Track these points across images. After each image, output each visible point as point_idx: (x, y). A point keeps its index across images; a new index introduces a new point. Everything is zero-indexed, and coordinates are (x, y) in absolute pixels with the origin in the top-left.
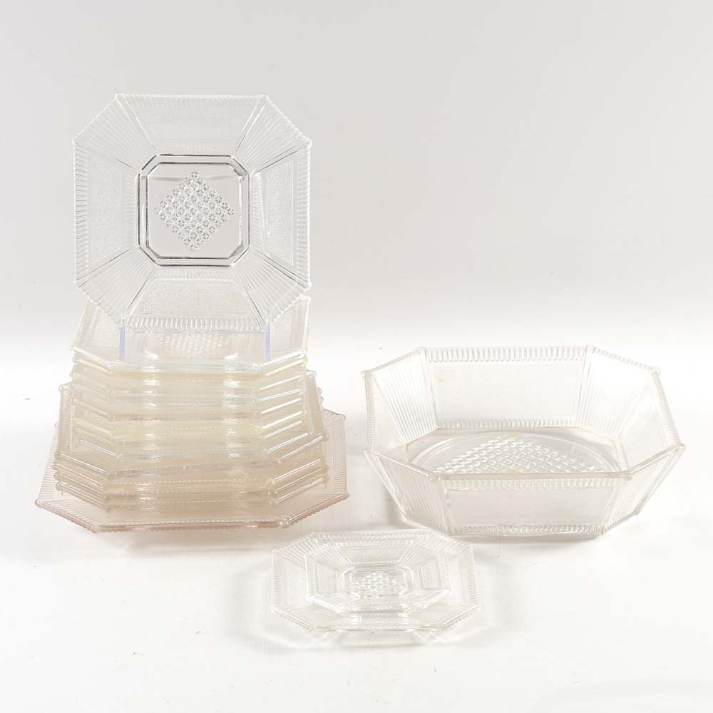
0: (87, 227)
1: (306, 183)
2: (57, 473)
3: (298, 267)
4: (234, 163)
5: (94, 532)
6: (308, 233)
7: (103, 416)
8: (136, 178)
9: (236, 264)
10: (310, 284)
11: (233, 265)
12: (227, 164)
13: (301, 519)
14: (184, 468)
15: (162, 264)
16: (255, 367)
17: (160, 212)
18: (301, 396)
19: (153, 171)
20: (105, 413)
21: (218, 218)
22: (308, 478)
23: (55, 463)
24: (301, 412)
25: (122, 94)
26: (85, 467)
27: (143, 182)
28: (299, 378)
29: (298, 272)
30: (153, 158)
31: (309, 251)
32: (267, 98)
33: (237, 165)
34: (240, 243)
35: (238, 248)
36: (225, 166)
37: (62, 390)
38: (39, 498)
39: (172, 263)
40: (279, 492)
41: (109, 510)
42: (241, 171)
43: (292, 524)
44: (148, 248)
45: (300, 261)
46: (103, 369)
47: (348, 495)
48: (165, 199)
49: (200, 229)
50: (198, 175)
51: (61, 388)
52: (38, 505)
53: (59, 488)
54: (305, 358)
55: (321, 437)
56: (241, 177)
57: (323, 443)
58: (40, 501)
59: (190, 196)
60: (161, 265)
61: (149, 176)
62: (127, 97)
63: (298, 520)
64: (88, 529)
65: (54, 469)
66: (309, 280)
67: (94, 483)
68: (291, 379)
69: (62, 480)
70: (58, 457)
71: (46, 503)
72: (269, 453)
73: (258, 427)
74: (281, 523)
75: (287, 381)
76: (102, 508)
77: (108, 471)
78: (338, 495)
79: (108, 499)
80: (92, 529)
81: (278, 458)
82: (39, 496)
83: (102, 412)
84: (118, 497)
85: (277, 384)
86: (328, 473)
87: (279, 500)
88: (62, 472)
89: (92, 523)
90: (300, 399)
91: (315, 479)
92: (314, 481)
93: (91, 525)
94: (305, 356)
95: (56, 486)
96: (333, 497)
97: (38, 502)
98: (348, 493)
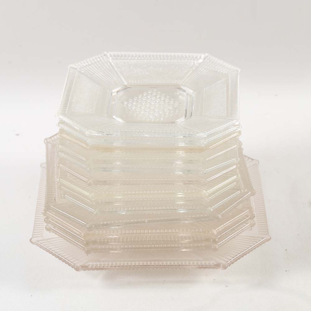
2: (46, 218)
5: (77, 269)
7: (84, 181)
18: (236, 164)
23: (45, 211)
24: (236, 177)
28: (235, 148)
37: (47, 141)
38: (33, 237)
40: (219, 238)
41: (88, 252)
43: (230, 265)
51: (46, 141)
52: (33, 243)
53: (48, 229)
55: (250, 193)
57: (251, 197)
64: (72, 267)
68: (229, 149)
69: (50, 223)
70: (47, 208)
71: (38, 241)
72: (212, 210)
73: (204, 191)
74: (221, 265)
75: (226, 150)
76: (82, 249)
77: (87, 223)
78: (263, 238)
79: (87, 244)
80: (75, 267)
81: (219, 214)
82: (33, 235)
83: (82, 178)
84: (95, 242)
85: (219, 154)
86: (254, 219)
87: (219, 245)
88: (51, 218)
89: (74, 263)
90: (235, 166)
91: (245, 224)
92: (244, 226)
93: (74, 264)
94: (240, 131)
95: (46, 228)
96: (260, 241)
97: (32, 240)
98: (270, 237)
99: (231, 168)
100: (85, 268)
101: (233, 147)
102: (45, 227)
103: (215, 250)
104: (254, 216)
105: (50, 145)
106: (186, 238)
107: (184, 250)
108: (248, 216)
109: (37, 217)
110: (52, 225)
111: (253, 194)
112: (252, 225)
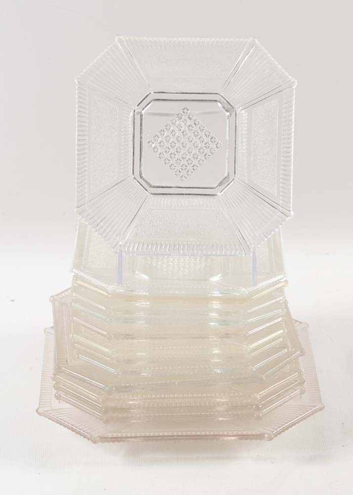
0: (86, 159)
1: (291, 120)
2: (55, 384)
3: (281, 198)
4: (222, 100)
5: (94, 442)
6: (292, 167)
7: (102, 335)
8: (132, 113)
9: (221, 193)
10: (292, 213)
11: (219, 194)
12: (216, 101)
13: (283, 431)
14: (177, 383)
15: (153, 192)
16: (244, 292)
17: (154, 145)
18: (282, 316)
19: (147, 107)
20: (105, 333)
21: (207, 151)
22: (287, 391)
23: (54, 375)
24: (281, 331)
25: (121, 37)
26: (84, 381)
27: (138, 117)
28: (280, 300)
29: (281, 202)
30: (148, 95)
31: (292, 183)
32: (257, 41)
33: (225, 101)
34: (226, 175)
35: (224, 179)
36: (214, 103)
37: (54, 299)
38: (39, 407)
39: (163, 191)
40: (263, 405)
41: (107, 422)
42: (229, 108)
43: (276, 436)
44: (141, 177)
45: (283, 192)
46: (102, 292)
47: (324, 407)
48: (158, 134)
49: (190, 162)
50: (189, 111)
51: (52, 299)
52: (40, 414)
53: (58, 397)
54: (286, 282)
55: (299, 352)
56: (228, 113)
57: (301, 358)
58: (41, 410)
59: (181, 131)
60: (153, 194)
61: (143, 112)
62: (126, 40)
63: (281, 432)
64: (88, 439)
65: (54, 380)
66: (291, 210)
67: (93, 396)
68: (274, 301)
69: (61, 390)
70: (58, 370)
71: (46, 411)
72: (254, 370)
73: (245, 346)
74: (266, 435)
75: (270, 302)
76: (99, 418)
77: (107, 386)
78: (315, 407)
79: (106, 411)
80: (92, 439)
81: (263, 374)
82: (40, 405)
83: (100, 331)
84: (115, 409)
85: (262, 306)
86: (304, 385)
87: (263, 413)
88: (61, 384)
89: (91, 433)
90: (281, 319)
91: (293, 391)
92: (292, 393)
93: (91, 435)
94: (286, 280)
95: (55, 396)
96: (311, 409)
97: (38, 411)
98: (323, 405)
99: (276, 321)
100: (104, 439)
101: (279, 299)
102: (53, 394)
103: (259, 418)
104: (304, 381)
105: (57, 302)
106: (223, 404)
107: (221, 419)
108: (296, 381)
109: (44, 389)
110: (63, 392)
111: (302, 354)
112: (302, 392)
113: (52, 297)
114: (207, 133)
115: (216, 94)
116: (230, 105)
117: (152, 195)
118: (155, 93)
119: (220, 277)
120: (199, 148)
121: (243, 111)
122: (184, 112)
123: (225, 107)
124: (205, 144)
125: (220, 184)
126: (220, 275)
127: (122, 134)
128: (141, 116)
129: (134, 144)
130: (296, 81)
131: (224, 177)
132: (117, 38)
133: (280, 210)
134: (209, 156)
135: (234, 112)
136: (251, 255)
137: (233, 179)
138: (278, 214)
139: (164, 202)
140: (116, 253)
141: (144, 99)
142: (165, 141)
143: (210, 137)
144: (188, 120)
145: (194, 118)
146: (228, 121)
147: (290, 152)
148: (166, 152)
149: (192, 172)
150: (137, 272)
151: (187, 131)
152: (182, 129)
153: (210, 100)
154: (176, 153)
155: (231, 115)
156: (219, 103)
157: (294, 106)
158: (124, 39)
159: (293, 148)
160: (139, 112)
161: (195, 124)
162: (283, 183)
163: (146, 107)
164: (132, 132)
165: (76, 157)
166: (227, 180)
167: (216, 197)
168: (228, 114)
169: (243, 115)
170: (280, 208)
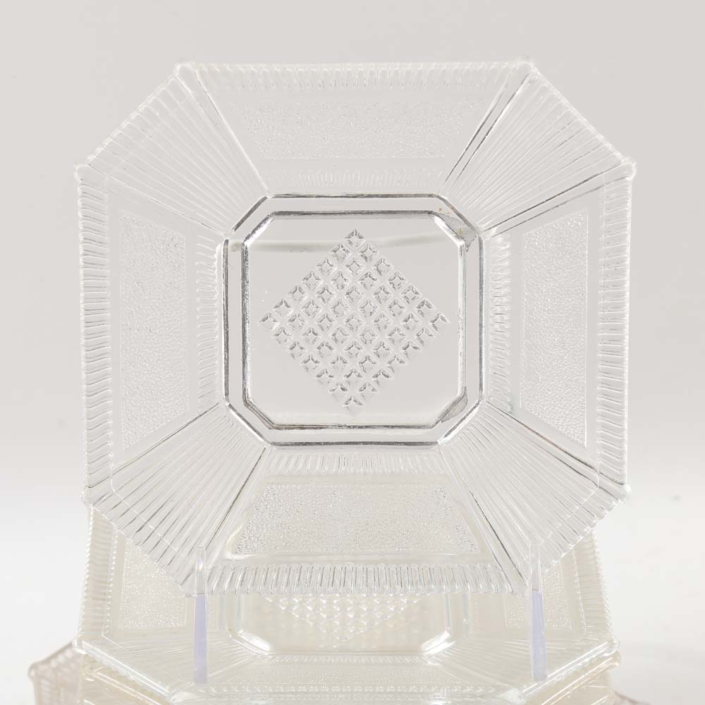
1: (621, 262)
3: (599, 451)
4: (446, 210)
6: (626, 376)
8: (220, 249)
9: (448, 439)
10: (628, 490)
11: (442, 441)
12: (430, 213)
15: (279, 441)
17: (277, 325)
19: (258, 231)
21: (410, 337)
25: (188, 65)
27: (235, 258)
29: (599, 461)
30: (259, 203)
31: (627, 416)
32: (533, 68)
33: (453, 214)
34: (459, 394)
35: (455, 403)
36: (425, 220)
42: (465, 229)
44: (247, 404)
45: (605, 438)
48: (288, 298)
49: (367, 364)
50: (364, 241)
56: (463, 243)
59: (346, 290)
60: (277, 445)
61: (248, 243)
62: (202, 73)
105: (46, 682)
113: (34, 667)
114: (410, 294)
115: (430, 196)
116: (466, 221)
117: (275, 448)
118: (277, 196)
119: (448, 640)
120: (389, 330)
121: (500, 239)
122: (350, 243)
123: (454, 227)
124: (406, 321)
125: (444, 416)
126: (446, 635)
127: (198, 299)
128: (245, 254)
129: (226, 325)
130: (634, 165)
131: (453, 399)
132: (178, 67)
133: (598, 484)
134: (415, 348)
135: (477, 240)
136: (528, 592)
137: (478, 404)
138: (593, 492)
139: (305, 463)
140: (189, 596)
141: (251, 211)
142: (304, 316)
143: (418, 302)
144: (361, 261)
145: (376, 258)
146: (460, 261)
147: (619, 340)
148: (307, 341)
149: (374, 390)
150: (241, 632)
151: (360, 289)
152: (348, 285)
153: (415, 212)
154: (332, 344)
155: (468, 246)
156: (436, 218)
157: (629, 227)
158: (197, 71)
159: (627, 330)
160: (236, 245)
161: (380, 272)
162: (603, 415)
163: (254, 232)
164: (223, 296)
165: (83, 364)
166: (461, 404)
167: (434, 447)
168: (460, 243)
169: (498, 246)
170: (598, 478)
